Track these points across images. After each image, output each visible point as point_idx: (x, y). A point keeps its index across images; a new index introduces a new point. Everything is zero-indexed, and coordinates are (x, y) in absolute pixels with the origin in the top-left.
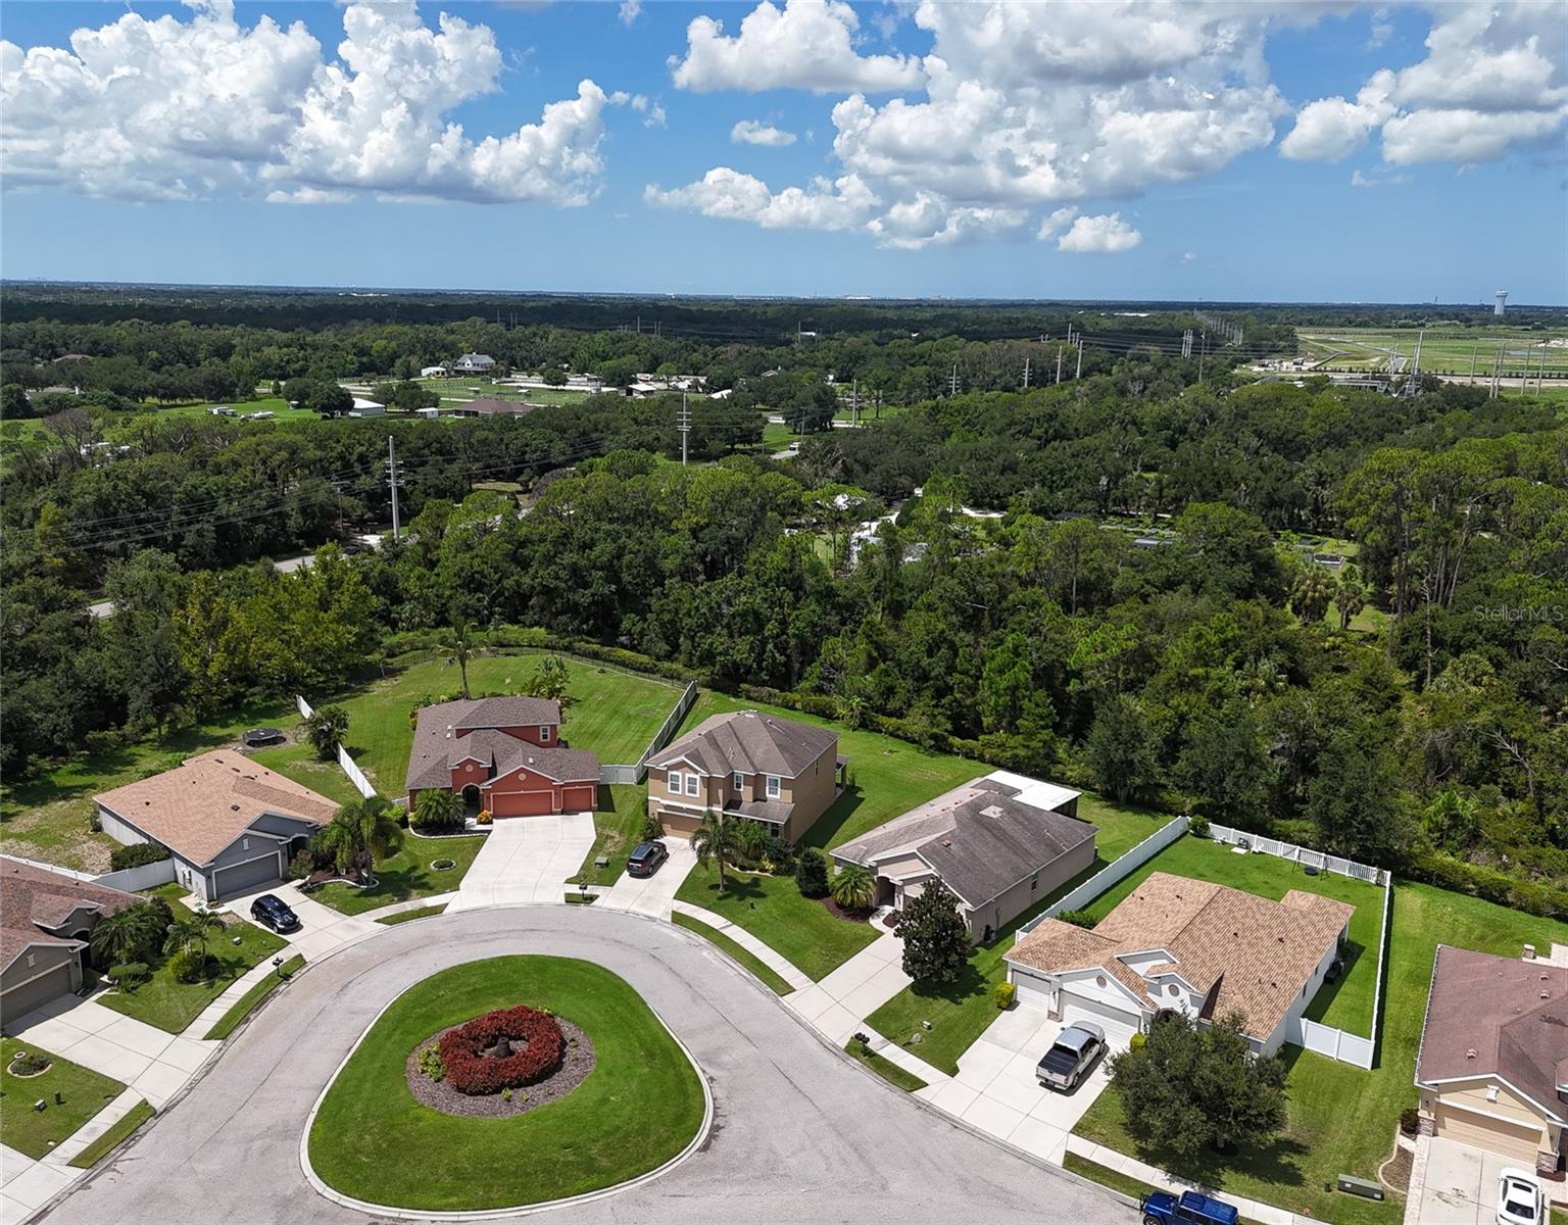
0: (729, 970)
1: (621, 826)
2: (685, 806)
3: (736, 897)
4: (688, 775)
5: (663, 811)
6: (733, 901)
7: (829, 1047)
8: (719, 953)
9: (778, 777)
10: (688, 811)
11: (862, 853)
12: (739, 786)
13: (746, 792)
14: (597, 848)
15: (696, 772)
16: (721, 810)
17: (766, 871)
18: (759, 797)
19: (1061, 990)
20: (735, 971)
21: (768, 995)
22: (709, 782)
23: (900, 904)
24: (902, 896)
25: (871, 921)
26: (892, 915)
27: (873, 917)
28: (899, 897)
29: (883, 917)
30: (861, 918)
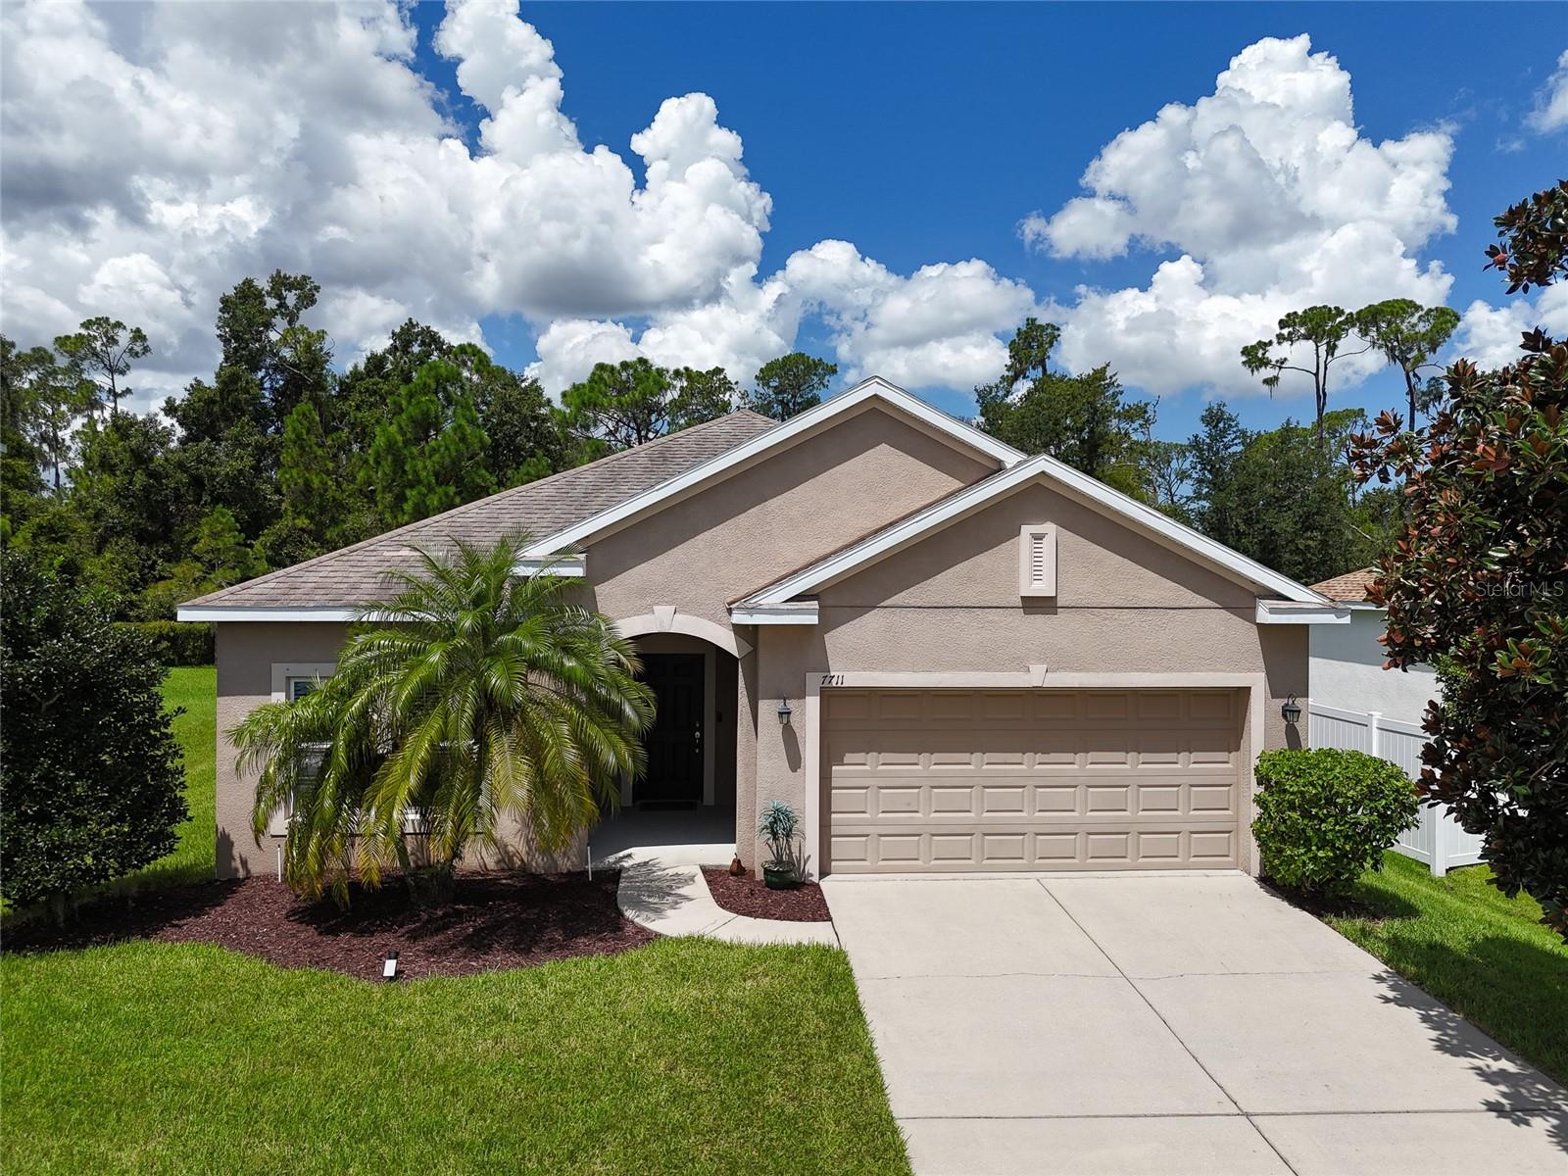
23: (795, 761)
24: (813, 704)
25: (655, 925)
26: (739, 870)
27: (639, 905)
28: (785, 714)
29: (700, 888)
30: (572, 934)
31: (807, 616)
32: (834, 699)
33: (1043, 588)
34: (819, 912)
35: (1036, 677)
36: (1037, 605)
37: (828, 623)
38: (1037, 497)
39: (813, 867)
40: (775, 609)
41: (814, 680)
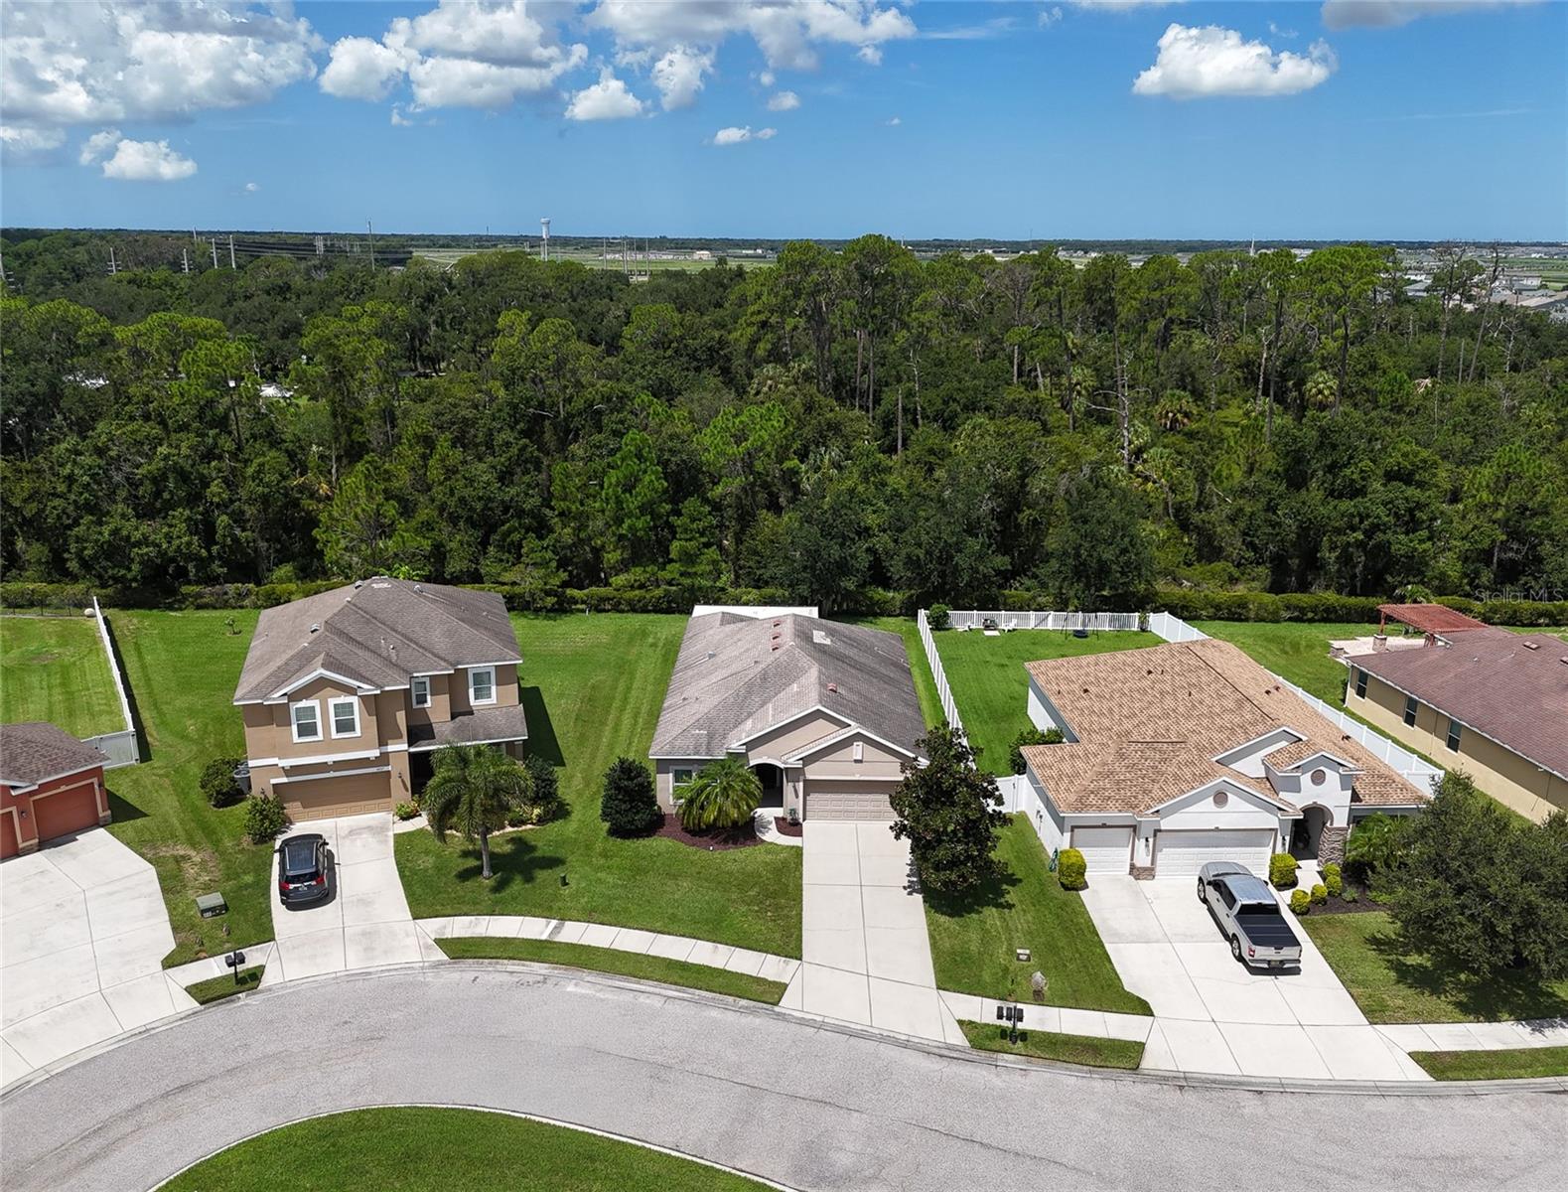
0: (642, 998)
1: (180, 832)
2: (330, 758)
3: (518, 879)
4: (332, 702)
5: (285, 780)
6: (517, 886)
7: (944, 1053)
8: (588, 976)
9: (488, 666)
10: (339, 765)
11: (704, 741)
12: (422, 699)
13: (437, 708)
14: (171, 885)
15: (351, 691)
16: (405, 747)
17: (524, 823)
18: (460, 710)
19: (1157, 831)
20: (652, 997)
21: (753, 1012)
22: (374, 705)
23: (797, 797)
24: (801, 784)
25: (764, 838)
26: (784, 819)
27: (760, 832)
28: (794, 787)
29: (773, 826)
30: (746, 840)
31: (800, 765)
32: (806, 781)
33: (860, 758)
34: (800, 834)
35: (857, 777)
36: (856, 761)
37: (804, 765)
38: (858, 737)
39: (801, 820)
40: (793, 761)
41: (802, 778)
